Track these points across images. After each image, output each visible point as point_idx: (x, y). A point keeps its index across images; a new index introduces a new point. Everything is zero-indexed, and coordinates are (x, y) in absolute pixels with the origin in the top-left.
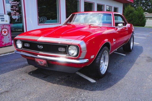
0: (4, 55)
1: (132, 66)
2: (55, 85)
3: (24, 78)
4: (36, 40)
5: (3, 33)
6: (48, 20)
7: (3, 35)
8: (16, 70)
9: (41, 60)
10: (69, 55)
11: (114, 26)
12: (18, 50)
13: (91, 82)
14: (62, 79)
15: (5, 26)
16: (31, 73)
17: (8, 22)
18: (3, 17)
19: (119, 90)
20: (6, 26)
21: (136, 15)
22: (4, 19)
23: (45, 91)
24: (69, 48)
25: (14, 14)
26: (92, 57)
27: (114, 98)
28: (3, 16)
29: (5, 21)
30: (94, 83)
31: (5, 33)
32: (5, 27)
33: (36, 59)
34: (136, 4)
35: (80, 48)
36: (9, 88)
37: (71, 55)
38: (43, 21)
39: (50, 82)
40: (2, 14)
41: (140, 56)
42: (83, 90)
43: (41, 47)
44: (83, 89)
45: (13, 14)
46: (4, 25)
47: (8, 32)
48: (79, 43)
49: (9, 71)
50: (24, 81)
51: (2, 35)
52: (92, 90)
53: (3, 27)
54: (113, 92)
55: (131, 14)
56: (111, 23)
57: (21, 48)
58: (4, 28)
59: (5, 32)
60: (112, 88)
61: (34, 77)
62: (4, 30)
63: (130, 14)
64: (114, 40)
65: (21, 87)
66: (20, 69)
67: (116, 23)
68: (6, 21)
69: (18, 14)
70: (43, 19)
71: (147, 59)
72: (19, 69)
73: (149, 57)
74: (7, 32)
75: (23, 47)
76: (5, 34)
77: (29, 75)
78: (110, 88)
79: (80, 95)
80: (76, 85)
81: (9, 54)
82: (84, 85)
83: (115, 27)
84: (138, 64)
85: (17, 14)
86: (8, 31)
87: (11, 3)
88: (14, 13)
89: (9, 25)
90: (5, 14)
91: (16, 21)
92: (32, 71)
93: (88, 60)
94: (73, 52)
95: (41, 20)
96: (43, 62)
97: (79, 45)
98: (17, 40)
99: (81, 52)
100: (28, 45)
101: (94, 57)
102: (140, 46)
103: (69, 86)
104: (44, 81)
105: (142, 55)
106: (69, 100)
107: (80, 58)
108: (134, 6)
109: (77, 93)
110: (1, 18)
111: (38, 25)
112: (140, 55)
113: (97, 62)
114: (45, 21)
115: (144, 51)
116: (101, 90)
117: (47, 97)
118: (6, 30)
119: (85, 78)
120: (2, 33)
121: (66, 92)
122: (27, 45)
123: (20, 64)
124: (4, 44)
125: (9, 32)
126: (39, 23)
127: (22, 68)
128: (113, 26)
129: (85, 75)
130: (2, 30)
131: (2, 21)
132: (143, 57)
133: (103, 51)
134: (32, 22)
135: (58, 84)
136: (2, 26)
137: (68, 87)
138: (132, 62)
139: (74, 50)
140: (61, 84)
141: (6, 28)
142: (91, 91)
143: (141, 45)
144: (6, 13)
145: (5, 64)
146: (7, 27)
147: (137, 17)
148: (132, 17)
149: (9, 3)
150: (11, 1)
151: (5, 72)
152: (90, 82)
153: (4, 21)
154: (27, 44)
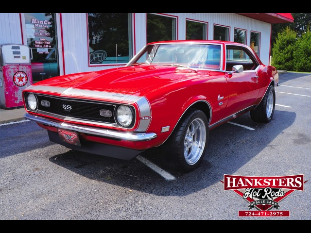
0: (16, 123)
1: (259, 151)
2: (93, 181)
3: (39, 167)
4: (59, 95)
5: (17, 80)
6: (108, 56)
7: (17, 85)
8: (29, 152)
9: (69, 133)
10: (119, 124)
11: (223, 69)
12: (31, 113)
13: (165, 179)
14: (110, 172)
15: (20, 67)
16: (56, 159)
17: (27, 60)
18: (18, 50)
19: (215, 196)
20: (23, 67)
21: (300, 48)
22: (19, 53)
23: (70, 192)
24: (119, 111)
25: (40, 45)
26: (166, 129)
27: (199, 211)
28: (18, 48)
29: (21, 57)
30: (171, 182)
31: (21, 81)
32: (20, 70)
33: (60, 131)
34: (305, 24)
35: (137, 111)
36: (6, 184)
37: (122, 124)
38: (100, 58)
39: (85, 176)
40: (17, 44)
41: (283, 133)
42: (144, 193)
43: (69, 108)
44: (145, 191)
45: (38, 44)
46: (18, 65)
47: (27, 80)
48: (136, 101)
49: (16, 153)
50: (37, 172)
51: (14, 85)
52: (162, 195)
53: (18, 68)
54: (203, 199)
55: (290, 46)
56: (218, 64)
57: (36, 109)
58: (19, 72)
59: (21, 79)
60: (202, 191)
61: (58, 166)
62: (18, 75)
63: (287, 46)
64: (220, 98)
65: (28, 182)
66: (37, 150)
67: (228, 64)
68: (24, 58)
69: (49, 45)
70: (100, 55)
71: (297, 138)
72: (35, 151)
73: (300, 135)
74: (24, 80)
75: (39, 106)
76: (21, 83)
77: (51, 161)
78: (199, 192)
79: (136, 202)
80: (133, 184)
81: (24, 121)
82: (150, 184)
83: (225, 71)
84: (273, 148)
85: (47, 44)
86: (26, 77)
87: (35, 22)
88: (42, 43)
89: (30, 66)
90: (23, 44)
91: (47, 58)
92: (57, 154)
93: (155, 134)
94: (125, 118)
95: (94, 57)
96: (72, 137)
97: (135, 105)
98: (29, 93)
99: (139, 119)
100: (48, 104)
101: (170, 129)
102: (291, 113)
103: (118, 184)
104: (75, 174)
105: (288, 131)
106: (110, 209)
107: (138, 130)
108: (301, 29)
109: (131, 197)
110: (13, 52)
111: (89, 66)
112: (283, 131)
113: (178, 138)
114: (103, 59)
115: (295, 124)
116: (180, 195)
117: (71, 202)
118: (23, 75)
119: (156, 171)
120: (14, 80)
121: (109, 196)
122: (46, 104)
123: (40, 141)
124: (18, 102)
125: (29, 79)
126: (91, 63)
127: (43, 147)
128: (221, 70)
129: (157, 165)
130: (15, 74)
131: (15, 57)
132: (288, 135)
133: (192, 119)
134: (76, 60)
135: (99, 180)
136: (16, 67)
137: (116, 187)
138: (263, 143)
139: (127, 115)
140: (104, 181)
141: (23, 72)
142: (159, 195)
143: (293, 111)
144: (26, 42)
145: (11, 140)
146: (25, 69)
147: (304, 52)
148: (292, 53)
149: (33, 22)
150: (35, 20)
151: (8, 155)
152: (163, 178)
153: (19, 57)
154: (46, 102)
